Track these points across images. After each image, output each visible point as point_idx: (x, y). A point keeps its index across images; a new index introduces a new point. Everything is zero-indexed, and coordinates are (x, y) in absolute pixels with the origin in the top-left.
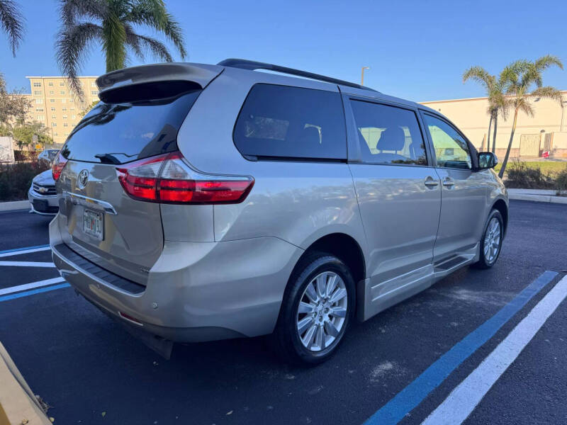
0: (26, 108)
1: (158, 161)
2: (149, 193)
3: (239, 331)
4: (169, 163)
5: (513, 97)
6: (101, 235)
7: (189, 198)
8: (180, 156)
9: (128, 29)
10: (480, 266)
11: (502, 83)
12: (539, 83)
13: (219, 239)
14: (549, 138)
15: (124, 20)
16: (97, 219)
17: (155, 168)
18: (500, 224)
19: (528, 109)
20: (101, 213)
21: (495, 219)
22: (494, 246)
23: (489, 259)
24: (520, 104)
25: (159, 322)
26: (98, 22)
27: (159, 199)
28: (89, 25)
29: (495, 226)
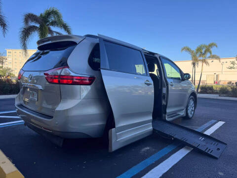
0: (4, 61)
1: (60, 69)
2: (56, 81)
3: (89, 134)
4: (64, 70)
5: (201, 58)
6: (36, 99)
7: (71, 83)
8: (68, 67)
9: (49, 28)
10: (186, 118)
11: (197, 53)
12: (210, 53)
13: (82, 98)
14: (217, 76)
15: (48, 25)
16: (35, 93)
17: (59, 71)
18: (194, 102)
19: (207, 63)
20: (37, 90)
21: (192, 100)
22: (192, 110)
23: (190, 115)
24: (204, 61)
25: (58, 130)
26: (38, 25)
27: (59, 83)
28: (34, 26)
29: (192, 102)
